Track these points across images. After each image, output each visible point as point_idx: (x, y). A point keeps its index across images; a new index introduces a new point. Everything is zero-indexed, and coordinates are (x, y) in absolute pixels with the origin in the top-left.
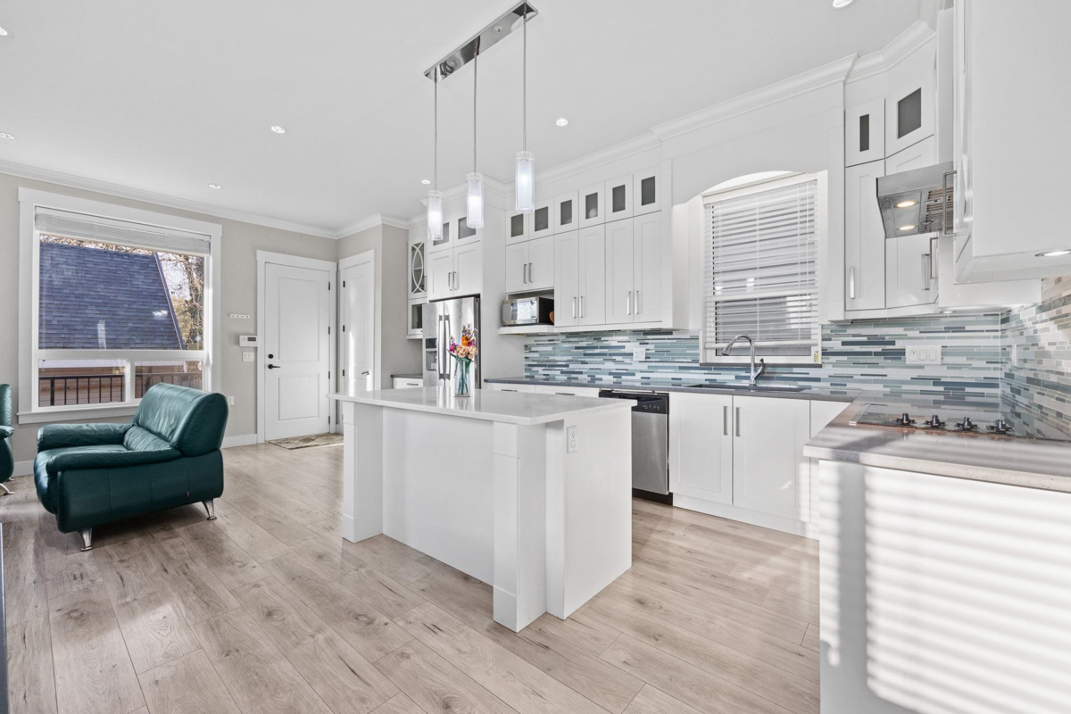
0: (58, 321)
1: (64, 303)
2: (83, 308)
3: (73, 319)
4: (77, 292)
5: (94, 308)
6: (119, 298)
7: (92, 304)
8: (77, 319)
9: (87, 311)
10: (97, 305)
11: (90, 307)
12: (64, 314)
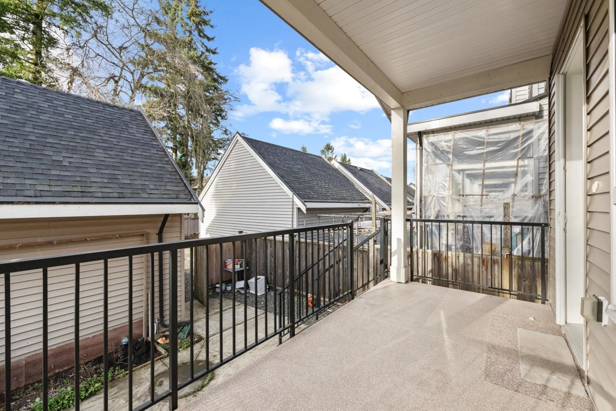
0: (70, 162)
1: (71, 144)
2: (91, 150)
3: (84, 161)
4: (81, 135)
5: (102, 151)
6: (121, 144)
7: (99, 147)
8: (88, 162)
9: (96, 154)
10: (105, 149)
11: (97, 151)
12: (74, 156)
